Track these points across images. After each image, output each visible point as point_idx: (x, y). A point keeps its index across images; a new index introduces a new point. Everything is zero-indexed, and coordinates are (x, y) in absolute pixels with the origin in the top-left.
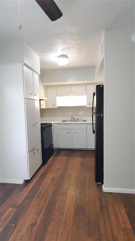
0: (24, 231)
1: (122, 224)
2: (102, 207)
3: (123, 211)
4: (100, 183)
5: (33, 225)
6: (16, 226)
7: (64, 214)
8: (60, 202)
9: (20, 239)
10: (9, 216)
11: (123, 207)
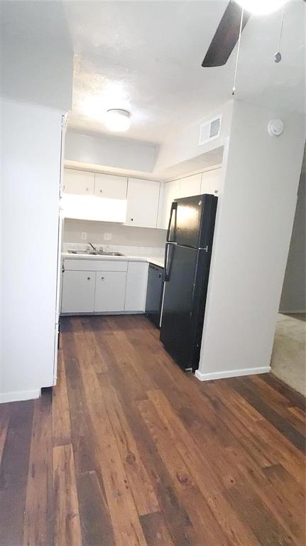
0: (121, 474)
1: (253, 419)
2: (215, 404)
3: (244, 402)
4: (191, 369)
5: (130, 460)
6: (98, 472)
7: (169, 428)
8: (146, 412)
9: (127, 488)
10: (69, 462)
11: (239, 395)
